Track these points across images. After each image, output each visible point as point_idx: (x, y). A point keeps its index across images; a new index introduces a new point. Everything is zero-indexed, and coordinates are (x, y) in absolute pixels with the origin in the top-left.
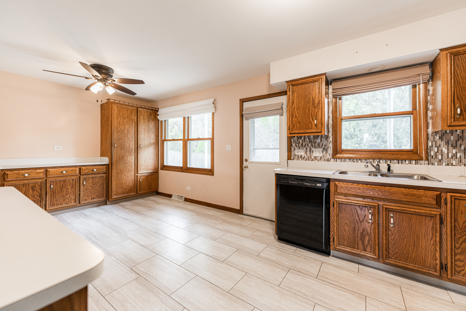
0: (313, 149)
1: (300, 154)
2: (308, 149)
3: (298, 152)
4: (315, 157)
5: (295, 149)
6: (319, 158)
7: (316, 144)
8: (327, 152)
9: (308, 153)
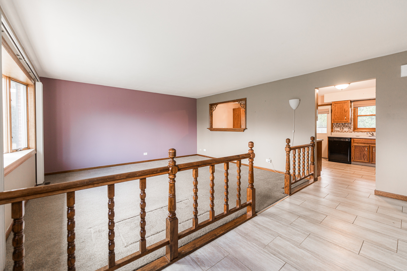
0: (344, 128)
1: (337, 130)
2: (342, 128)
3: (336, 129)
4: (345, 131)
5: (335, 128)
6: (347, 131)
7: (346, 126)
8: (350, 129)
9: (342, 129)
